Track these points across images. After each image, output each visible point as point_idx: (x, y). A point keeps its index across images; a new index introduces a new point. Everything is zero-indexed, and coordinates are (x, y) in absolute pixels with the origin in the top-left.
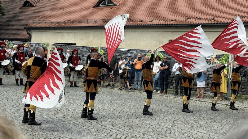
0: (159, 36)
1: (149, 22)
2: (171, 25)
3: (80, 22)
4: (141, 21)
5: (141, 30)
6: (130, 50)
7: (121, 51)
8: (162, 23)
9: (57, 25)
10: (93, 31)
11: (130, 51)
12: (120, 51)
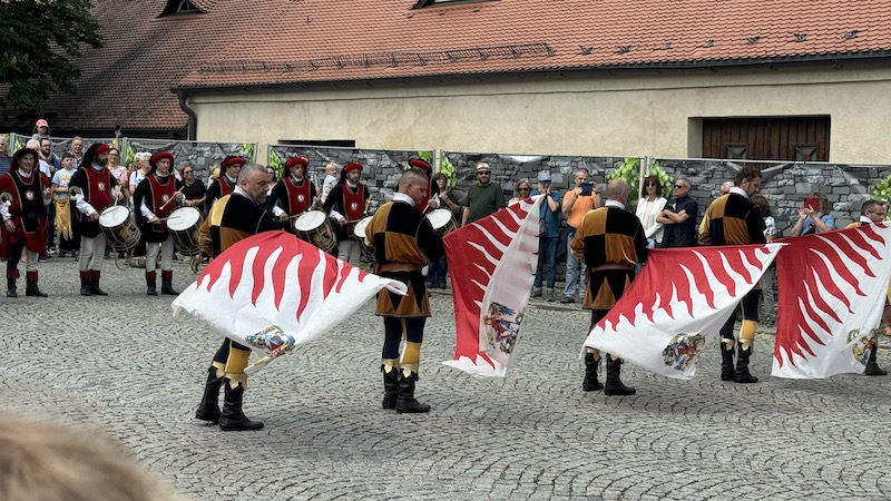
0: (650, 104)
1: (614, 56)
2: (695, 62)
3: (367, 64)
4: (587, 52)
5: (585, 86)
6: (548, 159)
7: (515, 163)
8: (662, 55)
9: (285, 77)
10: (413, 93)
11: (550, 163)
12: (512, 163)
